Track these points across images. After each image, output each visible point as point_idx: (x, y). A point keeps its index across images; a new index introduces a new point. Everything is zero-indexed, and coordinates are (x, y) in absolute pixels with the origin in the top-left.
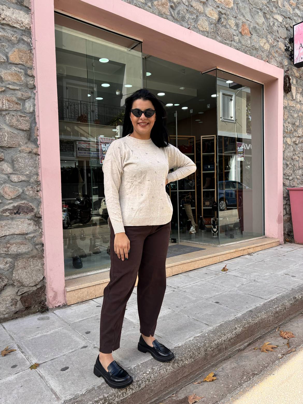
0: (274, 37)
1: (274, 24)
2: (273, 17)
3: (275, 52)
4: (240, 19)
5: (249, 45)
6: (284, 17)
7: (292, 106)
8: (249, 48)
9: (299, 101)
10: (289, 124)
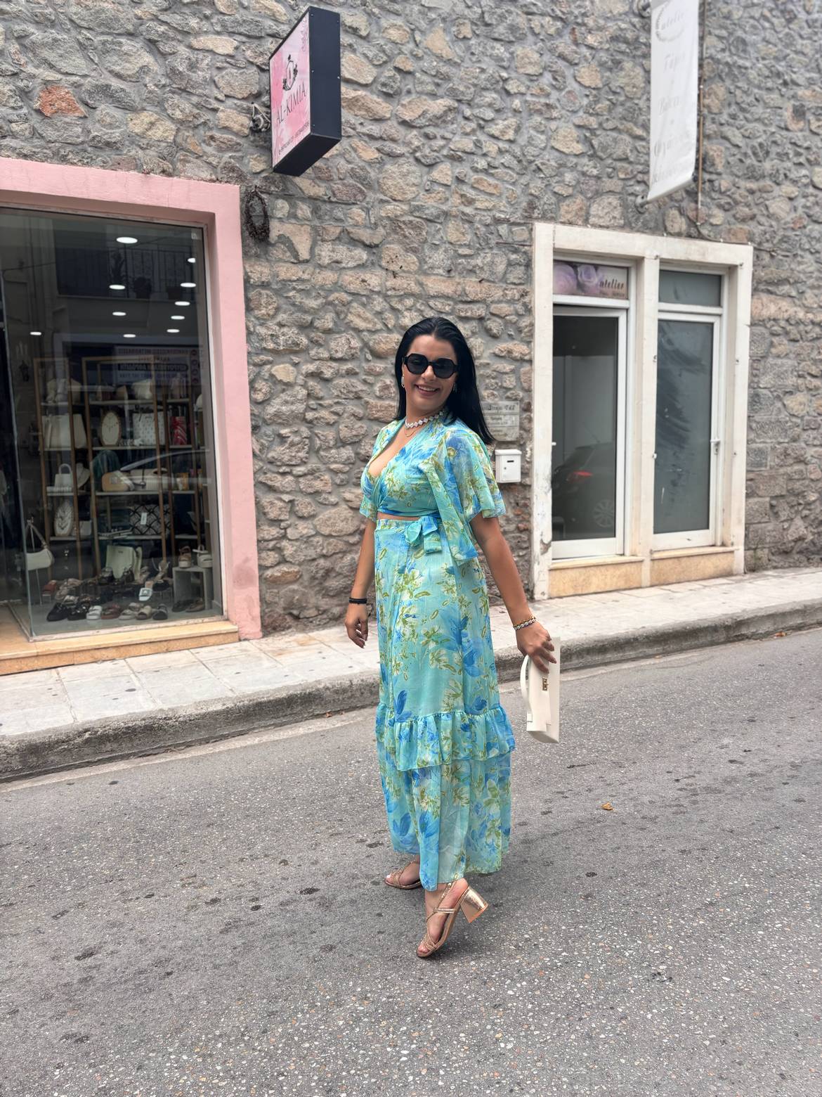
0: (195, 99)
1: (193, 66)
2: (190, 47)
3: (204, 141)
4: (33, 77)
5: (78, 137)
6: (249, 37)
7: (294, 278)
8: (80, 147)
9: (327, 261)
10: (285, 330)
